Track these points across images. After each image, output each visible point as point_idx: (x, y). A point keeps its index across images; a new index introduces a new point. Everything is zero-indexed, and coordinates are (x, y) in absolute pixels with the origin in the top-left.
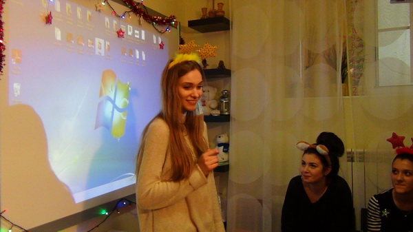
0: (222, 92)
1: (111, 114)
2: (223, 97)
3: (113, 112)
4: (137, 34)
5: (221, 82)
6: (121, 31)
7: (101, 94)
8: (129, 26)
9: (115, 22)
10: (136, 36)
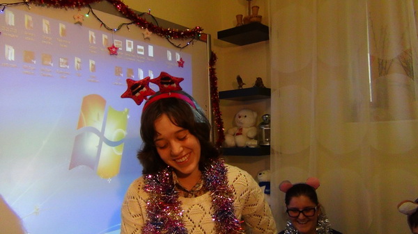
0: (263, 117)
1: (96, 149)
3: (100, 147)
4: (140, 50)
6: (114, 47)
7: (80, 125)
8: (127, 41)
9: (104, 36)
10: (139, 53)
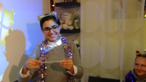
0: (75, 16)
2: (75, 19)
5: (74, 10)
